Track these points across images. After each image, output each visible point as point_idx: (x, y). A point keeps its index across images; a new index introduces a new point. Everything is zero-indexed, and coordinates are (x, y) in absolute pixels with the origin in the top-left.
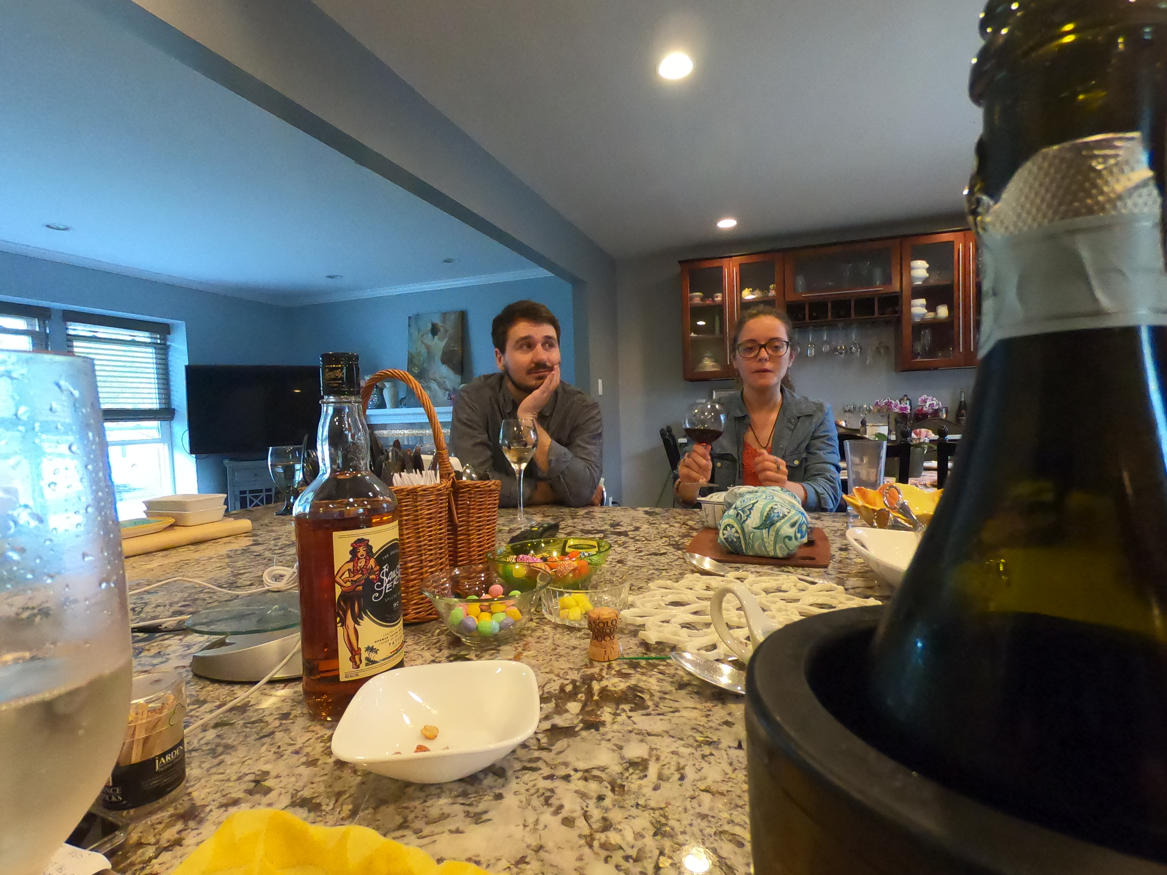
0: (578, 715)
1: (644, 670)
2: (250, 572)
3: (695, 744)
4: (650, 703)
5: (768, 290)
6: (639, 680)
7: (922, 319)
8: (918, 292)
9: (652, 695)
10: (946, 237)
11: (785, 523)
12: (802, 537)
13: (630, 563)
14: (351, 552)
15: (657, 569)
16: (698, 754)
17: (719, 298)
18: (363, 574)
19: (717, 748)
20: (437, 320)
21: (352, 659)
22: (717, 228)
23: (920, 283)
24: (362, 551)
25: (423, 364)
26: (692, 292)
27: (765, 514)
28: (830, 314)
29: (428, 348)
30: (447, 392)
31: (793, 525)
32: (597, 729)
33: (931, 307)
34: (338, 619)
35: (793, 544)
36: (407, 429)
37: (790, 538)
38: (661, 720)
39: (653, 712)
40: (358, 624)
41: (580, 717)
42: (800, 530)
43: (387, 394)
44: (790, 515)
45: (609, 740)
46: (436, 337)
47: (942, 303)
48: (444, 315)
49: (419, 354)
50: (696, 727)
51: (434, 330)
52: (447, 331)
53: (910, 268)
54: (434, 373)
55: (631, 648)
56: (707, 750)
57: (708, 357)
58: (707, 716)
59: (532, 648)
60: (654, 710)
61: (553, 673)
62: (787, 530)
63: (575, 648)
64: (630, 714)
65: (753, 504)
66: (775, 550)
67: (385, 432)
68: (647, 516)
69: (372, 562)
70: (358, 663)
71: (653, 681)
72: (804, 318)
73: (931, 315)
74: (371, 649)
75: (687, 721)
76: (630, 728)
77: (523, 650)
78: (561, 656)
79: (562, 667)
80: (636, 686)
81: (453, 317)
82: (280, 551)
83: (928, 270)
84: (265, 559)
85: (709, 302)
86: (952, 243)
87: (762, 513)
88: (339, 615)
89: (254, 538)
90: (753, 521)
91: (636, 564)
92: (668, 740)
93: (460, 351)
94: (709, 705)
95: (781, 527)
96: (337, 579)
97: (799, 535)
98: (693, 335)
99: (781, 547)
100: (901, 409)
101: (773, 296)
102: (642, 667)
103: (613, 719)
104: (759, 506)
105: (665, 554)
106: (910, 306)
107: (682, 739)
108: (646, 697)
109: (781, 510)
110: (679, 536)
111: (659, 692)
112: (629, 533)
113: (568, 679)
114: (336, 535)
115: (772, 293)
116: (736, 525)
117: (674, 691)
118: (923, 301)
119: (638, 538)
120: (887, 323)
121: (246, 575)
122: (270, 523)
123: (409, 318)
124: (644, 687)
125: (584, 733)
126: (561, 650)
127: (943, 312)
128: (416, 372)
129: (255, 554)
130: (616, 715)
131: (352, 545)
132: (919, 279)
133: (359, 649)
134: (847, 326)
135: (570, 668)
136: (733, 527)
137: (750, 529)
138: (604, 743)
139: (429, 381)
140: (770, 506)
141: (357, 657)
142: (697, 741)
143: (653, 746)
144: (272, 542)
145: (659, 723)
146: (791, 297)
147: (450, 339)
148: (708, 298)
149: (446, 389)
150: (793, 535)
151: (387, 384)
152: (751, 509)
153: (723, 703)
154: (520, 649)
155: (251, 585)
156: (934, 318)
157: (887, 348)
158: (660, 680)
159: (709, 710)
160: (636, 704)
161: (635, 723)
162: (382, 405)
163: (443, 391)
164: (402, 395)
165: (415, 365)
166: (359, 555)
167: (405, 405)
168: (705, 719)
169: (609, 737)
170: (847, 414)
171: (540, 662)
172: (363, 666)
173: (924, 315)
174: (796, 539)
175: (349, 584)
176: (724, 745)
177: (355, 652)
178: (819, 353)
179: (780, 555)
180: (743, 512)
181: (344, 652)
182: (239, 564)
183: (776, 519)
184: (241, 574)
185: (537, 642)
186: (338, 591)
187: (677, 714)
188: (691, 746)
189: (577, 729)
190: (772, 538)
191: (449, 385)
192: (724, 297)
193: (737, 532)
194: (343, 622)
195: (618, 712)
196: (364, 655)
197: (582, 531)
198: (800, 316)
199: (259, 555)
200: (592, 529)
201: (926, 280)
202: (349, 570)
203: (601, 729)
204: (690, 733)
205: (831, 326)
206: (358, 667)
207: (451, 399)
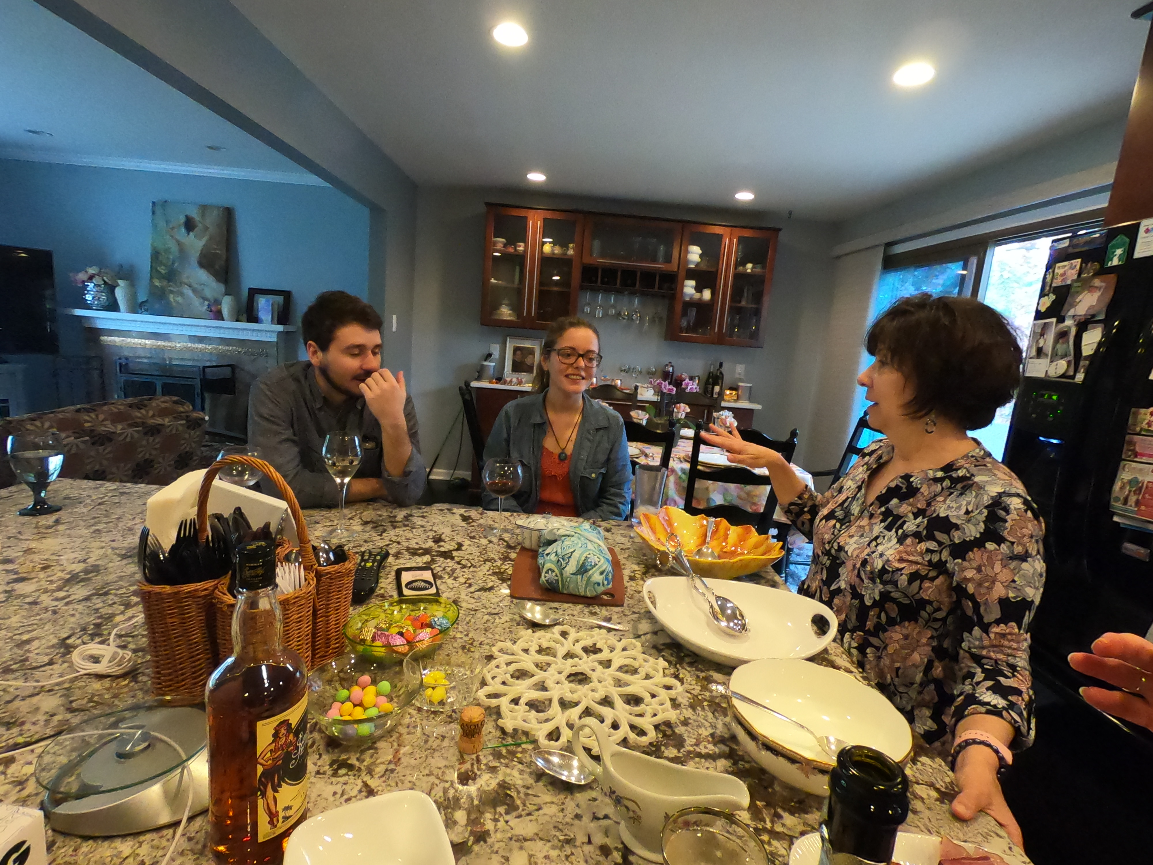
0: (466, 825)
1: (506, 761)
2: (37, 638)
3: (560, 844)
4: (518, 802)
5: (568, 248)
6: (505, 774)
7: (691, 298)
8: (691, 274)
9: (519, 792)
10: (717, 230)
11: (595, 572)
12: (608, 584)
13: (464, 604)
14: (273, 736)
15: (490, 614)
16: (563, 855)
17: (521, 248)
18: (283, 750)
19: (575, 847)
20: (194, 213)
21: (271, 822)
22: (527, 179)
23: (693, 266)
24: (283, 731)
25: (173, 264)
26: (495, 237)
27: (581, 562)
28: (618, 281)
29: (179, 243)
30: (207, 303)
31: (602, 573)
32: (485, 842)
33: (699, 289)
34: (259, 793)
35: (601, 589)
36: (149, 339)
37: (599, 584)
38: (531, 821)
39: (523, 813)
40: (277, 792)
41: (469, 828)
42: (607, 579)
43: (120, 294)
44: (599, 564)
45: (497, 852)
46: (191, 233)
47: (707, 287)
48: (204, 208)
49: (167, 251)
50: (556, 824)
51: (189, 225)
52: (206, 228)
53: (687, 252)
54: (188, 277)
55: (490, 732)
56: (568, 850)
57: (507, 305)
58: (562, 810)
59: (406, 742)
60: (523, 810)
61: (433, 775)
62: (597, 577)
63: (444, 737)
64: (507, 818)
65: (572, 553)
66: (585, 591)
67: (117, 340)
68: (463, 524)
69: (291, 737)
70: (275, 823)
71: (515, 773)
72: (596, 282)
73: (697, 296)
74: (288, 808)
75: (548, 819)
76: (509, 835)
77: (399, 745)
78: (434, 750)
79: (440, 765)
80: (504, 781)
81: (215, 212)
82: (61, 594)
83: (701, 256)
84: (46, 609)
85: (511, 250)
86: (720, 237)
87: (578, 562)
88: (260, 790)
89: (9, 567)
90: (571, 568)
91: (470, 606)
92: (540, 844)
93: (224, 256)
94: (563, 797)
95: (593, 574)
96: (260, 760)
97: (606, 583)
98: (493, 280)
99: (590, 590)
100: (670, 390)
101: (571, 256)
102: (505, 757)
103: (496, 825)
104: (576, 555)
105: (491, 589)
106: (683, 286)
107: (549, 841)
108: (514, 794)
109: (593, 559)
110: (500, 559)
111: (524, 786)
112: (455, 554)
113: (447, 782)
114: (259, 724)
115: (571, 252)
116: (556, 570)
117: (534, 784)
118: (693, 283)
119: (463, 562)
120: (663, 297)
121: (36, 644)
122: (20, 533)
123: (154, 203)
124: (510, 782)
125: (476, 848)
126: (433, 743)
127: (707, 295)
128: (163, 272)
129: (28, 600)
130: (496, 820)
131: (275, 729)
132: (692, 262)
133: (277, 812)
134: (633, 293)
135: (446, 766)
136: (554, 571)
137: (568, 574)
138: (494, 856)
139: (181, 286)
140: (585, 555)
141: (275, 820)
142: (559, 841)
143: (531, 853)
144: (42, 575)
145: (530, 824)
146: (587, 260)
147: (210, 239)
148: (511, 245)
149: (204, 299)
150: (601, 582)
151: (120, 282)
152: (570, 557)
153: (572, 794)
154: (395, 744)
155: (51, 663)
156: (700, 299)
157: (661, 319)
158: (521, 772)
159: (563, 804)
160: (508, 805)
161: (512, 829)
162: (112, 306)
163: (201, 300)
164: (142, 297)
165: (161, 264)
166: (280, 735)
167: (146, 310)
168: (561, 814)
169: (495, 849)
170: (623, 374)
171: (419, 761)
172: (280, 824)
173: (693, 295)
174: (603, 585)
175: (270, 762)
176: (578, 843)
177: (272, 816)
178: (605, 315)
179: (589, 594)
180: (563, 559)
181: (263, 818)
182: (14, 621)
183: (589, 567)
184: (28, 642)
185: (409, 733)
186: (260, 769)
187: (541, 812)
188: (557, 847)
189: (470, 843)
190: (585, 582)
191: (208, 293)
192: (526, 247)
193: (556, 576)
194: (264, 795)
195: (497, 816)
196: (281, 815)
197: (408, 549)
198: (594, 279)
199: (35, 603)
200: (417, 547)
201: (697, 265)
202: (271, 751)
203: (488, 840)
204: (554, 832)
205: (619, 292)
206: (276, 826)
207: (211, 311)
